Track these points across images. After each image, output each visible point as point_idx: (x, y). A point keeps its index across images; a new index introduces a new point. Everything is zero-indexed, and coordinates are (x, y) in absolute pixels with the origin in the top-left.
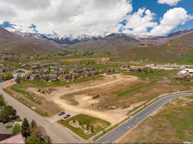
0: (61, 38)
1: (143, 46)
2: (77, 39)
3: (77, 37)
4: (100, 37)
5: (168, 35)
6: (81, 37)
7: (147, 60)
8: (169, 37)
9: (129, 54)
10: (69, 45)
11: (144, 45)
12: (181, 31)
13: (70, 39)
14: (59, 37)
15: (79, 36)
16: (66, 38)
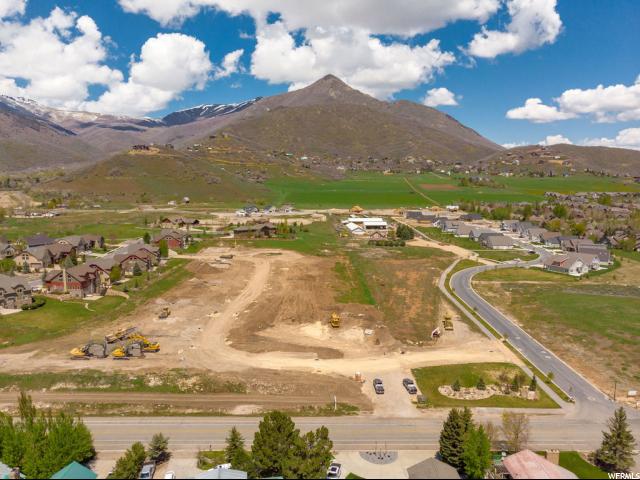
1: (143, 152)
5: (165, 119)
7: (187, 199)
8: (168, 125)
9: (108, 178)
11: (148, 149)
12: (201, 110)
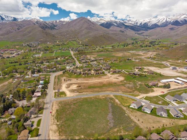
0: (140, 23)
2: (156, 24)
3: (157, 21)
4: (185, 20)
6: (161, 20)
10: (145, 32)
13: (149, 24)
14: (138, 22)
15: (159, 20)
16: (145, 23)
